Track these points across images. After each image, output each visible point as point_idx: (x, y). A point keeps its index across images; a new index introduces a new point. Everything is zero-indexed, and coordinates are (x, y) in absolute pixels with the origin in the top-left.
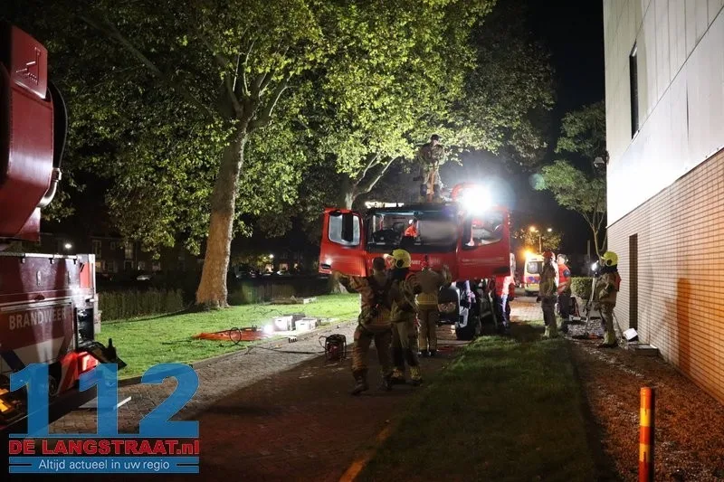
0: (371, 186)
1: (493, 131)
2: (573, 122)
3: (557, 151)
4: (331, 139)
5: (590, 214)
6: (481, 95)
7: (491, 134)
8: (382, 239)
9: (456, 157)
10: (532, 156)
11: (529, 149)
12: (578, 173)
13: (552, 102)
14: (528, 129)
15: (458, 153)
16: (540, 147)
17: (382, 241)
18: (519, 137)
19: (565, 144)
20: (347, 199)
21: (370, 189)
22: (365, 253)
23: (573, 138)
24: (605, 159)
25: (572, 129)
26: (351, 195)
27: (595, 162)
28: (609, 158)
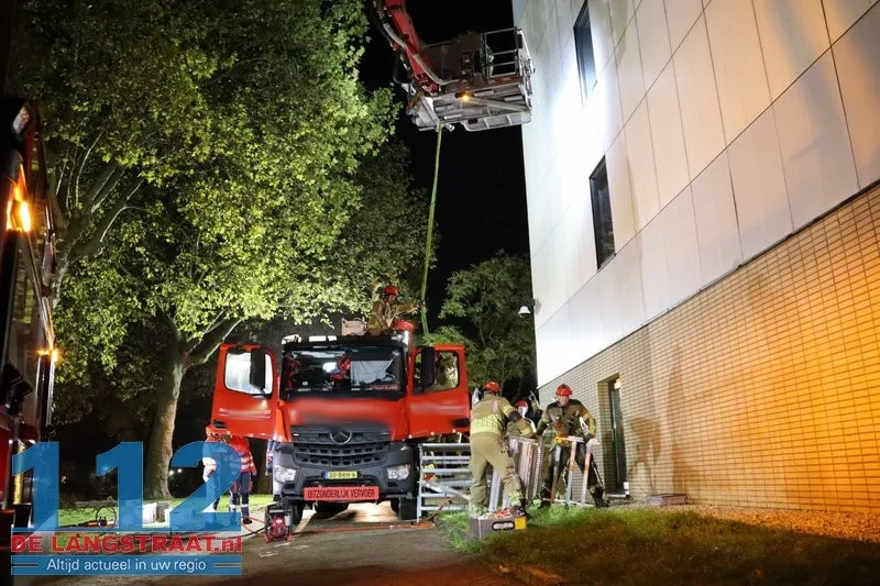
0: (208, 356)
2: (460, 282)
3: (442, 315)
4: (167, 288)
8: (305, 383)
12: (467, 341)
13: (435, 260)
14: (405, 290)
17: (306, 387)
19: (452, 307)
20: (175, 371)
21: (206, 360)
22: (282, 403)
23: (462, 301)
24: (531, 309)
25: (457, 291)
26: (181, 366)
27: (520, 313)
28: (540, 305)
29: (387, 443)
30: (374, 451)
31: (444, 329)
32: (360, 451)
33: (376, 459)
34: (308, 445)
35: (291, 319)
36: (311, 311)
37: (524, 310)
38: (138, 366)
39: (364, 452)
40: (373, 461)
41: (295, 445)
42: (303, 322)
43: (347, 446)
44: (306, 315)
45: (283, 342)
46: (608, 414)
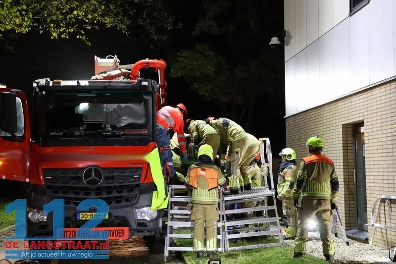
9: (82, 35)
10: (165, 38)
11: (161, 30)
14: (161, 5)
15: (85, 30)
18: (151, 15)
19: (205, 24)
23: (216, 18)
24: (282, 39)
25: (212, 9)
27: (271, 43)
28: (291, 38)
29: (138, 185)
30: (125, 193)
31: (198, 46)
32: (111, 193)
33: (127, 200)
34: (61, 188)
36: (67, 26)
37: (275, 41)
39: (115, 194)
40: (124, 203)
41: (48, 187)
42: (59, 36)
43: (98, 188)
44: (62, 30)
45: (35, 85)
46: (351, 155)
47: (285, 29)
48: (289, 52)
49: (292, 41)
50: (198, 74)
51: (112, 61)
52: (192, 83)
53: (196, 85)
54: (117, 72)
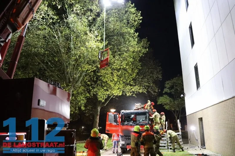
1: (144, 86)
2: (168, 84)
3: (164, 92)
4: (95, 90)
5: (174, 111)
6: (141, 76)
7: (143, 87)
10: (156, 94)
11: (155, 92)
12: (171, 99)
13: (161, 78)
14: (154, 86)
15: (135, 94)
16: (158, 91)
18: (152, 88)
19: (166, 90)
20: (98, 108)
21: (105, 105)
22: (121, 126)
23: (169, 88)
24: (184, 95)
25: (167, 86)
26: (100, 107)
27: (181, 96)
28: (186, 95)
31: (164, 96)
34: (127, 136)
35: (126, 94)
36: (131, 93)
38: (89, 108)
41: (124, 136)
44: (129, 93)
45: (121, 112)
46: (201, 126)
47: (185, 92)
48: (186, 98)
49: (186, 96)
50: (165, 103)
51: (139, 104)
52: (164, 105)
53: (165, 106)
54: (141, 107)
